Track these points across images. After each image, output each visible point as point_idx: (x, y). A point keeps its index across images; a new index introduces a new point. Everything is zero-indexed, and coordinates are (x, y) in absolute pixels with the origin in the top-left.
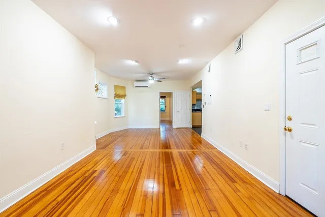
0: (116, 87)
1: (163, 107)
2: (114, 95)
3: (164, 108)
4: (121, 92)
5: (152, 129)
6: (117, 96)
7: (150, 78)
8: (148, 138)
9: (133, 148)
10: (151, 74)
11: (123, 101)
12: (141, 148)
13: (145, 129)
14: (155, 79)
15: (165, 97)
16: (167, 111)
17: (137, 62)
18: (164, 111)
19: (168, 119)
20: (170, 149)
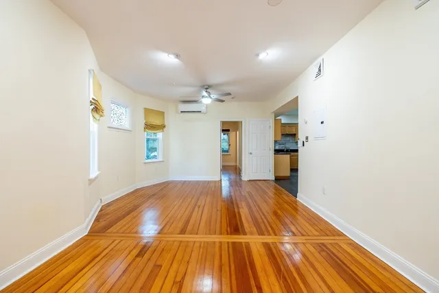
0: (148, 111)
1: (225, 146)
2: (143, 126)
3: (227, 147)
4: (156, 121)
5: (209, 182)
6: (149, 127)
7: (205, 93)
8: (199, 203)
9: (165, 231)
10: (207, 87)
11: (160, 135)
12: (183, 232)
13: (198, 182)
14: (214, 96)
15: (228, 130)
16: (232, 152)
17: (177, 56)
18: (227, 151)
19: (233, 164)
20: (245, 234)
